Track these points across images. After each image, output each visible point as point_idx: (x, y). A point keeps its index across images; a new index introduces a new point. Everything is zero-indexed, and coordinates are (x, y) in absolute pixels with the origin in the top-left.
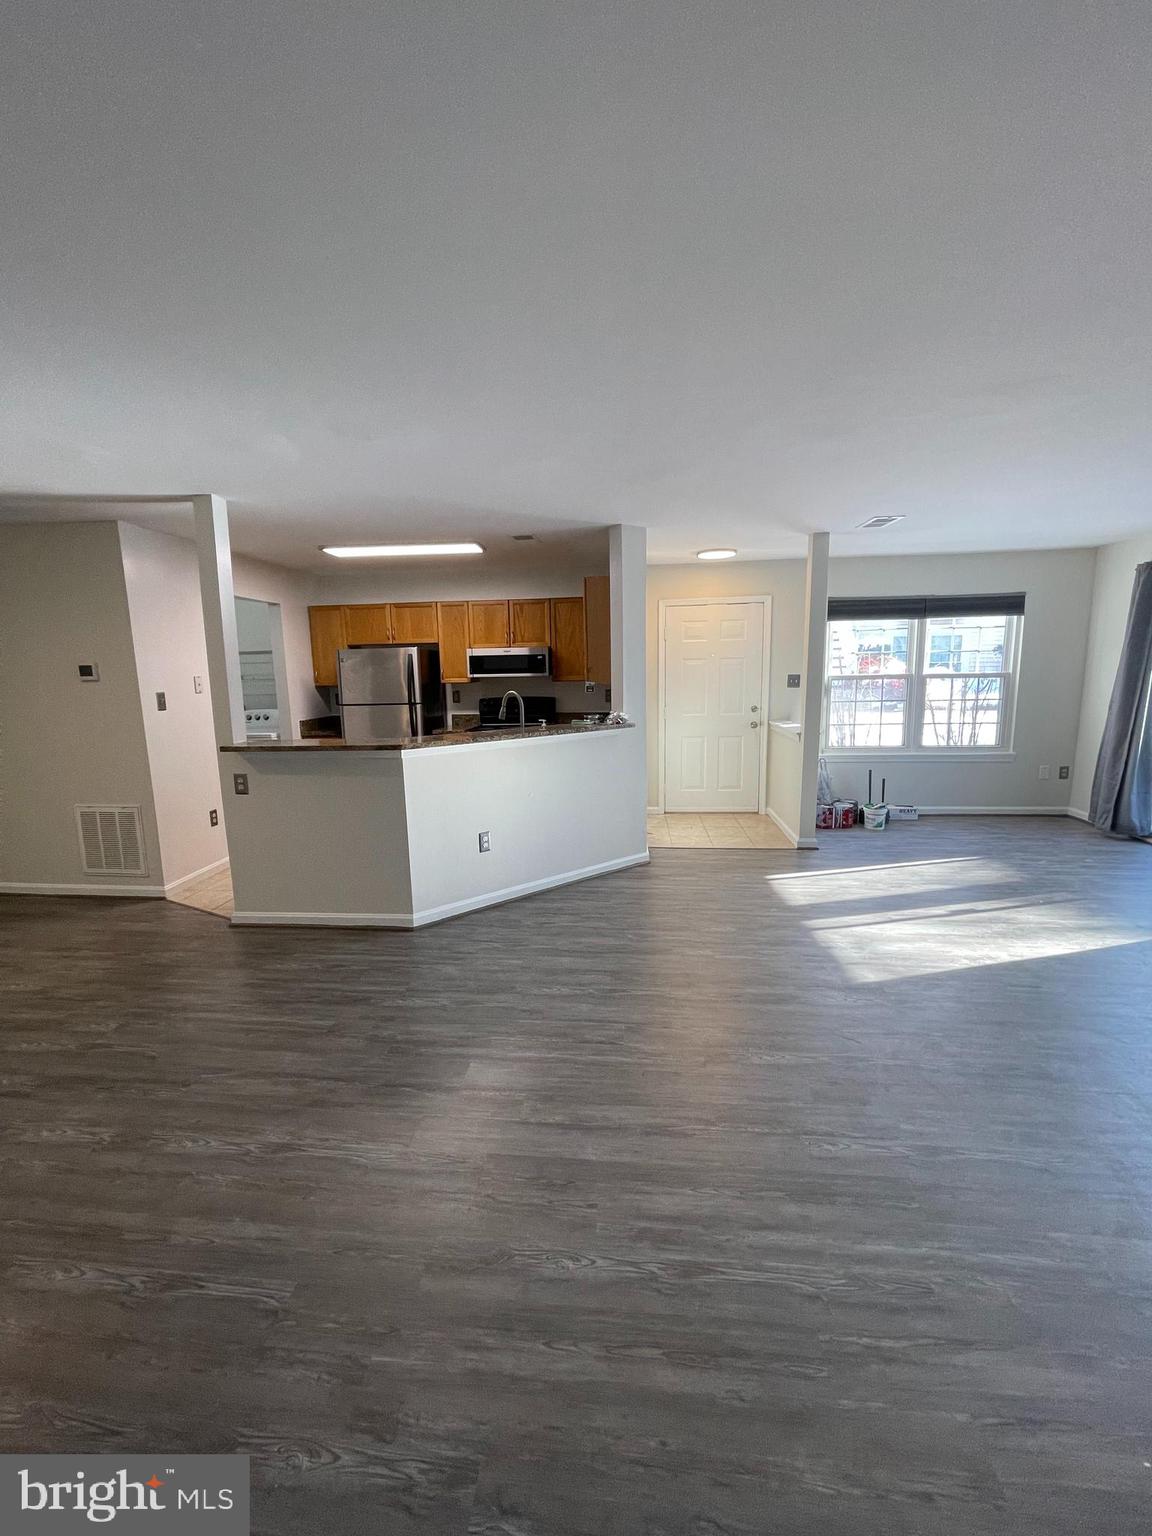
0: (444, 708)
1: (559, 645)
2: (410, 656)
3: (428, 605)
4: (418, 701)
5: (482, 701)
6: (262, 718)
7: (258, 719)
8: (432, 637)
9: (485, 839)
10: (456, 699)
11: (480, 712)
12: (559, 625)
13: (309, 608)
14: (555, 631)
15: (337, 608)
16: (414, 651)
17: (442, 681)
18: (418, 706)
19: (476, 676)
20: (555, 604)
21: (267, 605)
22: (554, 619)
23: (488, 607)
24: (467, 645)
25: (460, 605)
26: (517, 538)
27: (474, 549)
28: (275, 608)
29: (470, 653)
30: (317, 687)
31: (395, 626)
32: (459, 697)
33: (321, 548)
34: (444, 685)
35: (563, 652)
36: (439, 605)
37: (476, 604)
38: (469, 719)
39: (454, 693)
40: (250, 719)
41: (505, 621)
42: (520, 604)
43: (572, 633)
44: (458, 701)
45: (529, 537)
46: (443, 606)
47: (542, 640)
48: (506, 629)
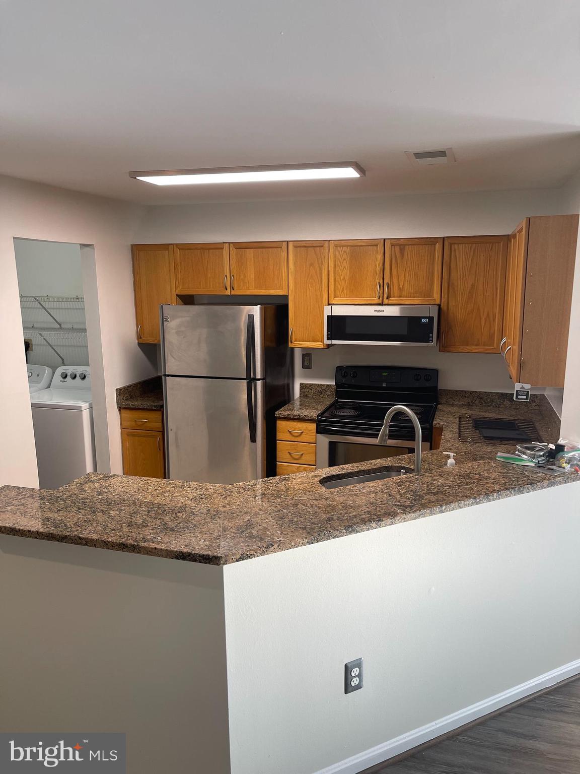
0: (291, 375)
1: (452, 303)
2: (251, 318)
3: (277, 245)
4: (259, 376)
5: (339, 369)
6: (78, 377)
7: (74, 377)
8: (280, 287)
9: (355, 672)
10: (306, 363)
11: (336, 383)
12: (453, 274)
13: (132, 246)
14: (448, 285)
15: (166, 247)
16: (256, 311)
17: (290, 345)
18: (259, 383)
19: (334, 342)
20: (451, 245)
21: (79, 245)
22: (447, 265)
23: (357, 250)
24: (325, 301)
25: (317, 245)
26: (419, 155)
27: (350, 173)
28: (87, 249)
29: (328, 311)
30: (139, 344)
31: (234, 272)
32: (310, 362)
33: (134, 175)
34: (292, 349)
35: (458, 310)
36: (291, 245)
37: (339, 244)
38: (321, 390)
39: (303, 356)
40: (66, 376)
41: (379, 268)
42: (401, 245)
43: (473, 286)
44: (309, 367)
45: (442, 154)
46: (295, 247)
47: (429, 294)
48: (378, 280)
